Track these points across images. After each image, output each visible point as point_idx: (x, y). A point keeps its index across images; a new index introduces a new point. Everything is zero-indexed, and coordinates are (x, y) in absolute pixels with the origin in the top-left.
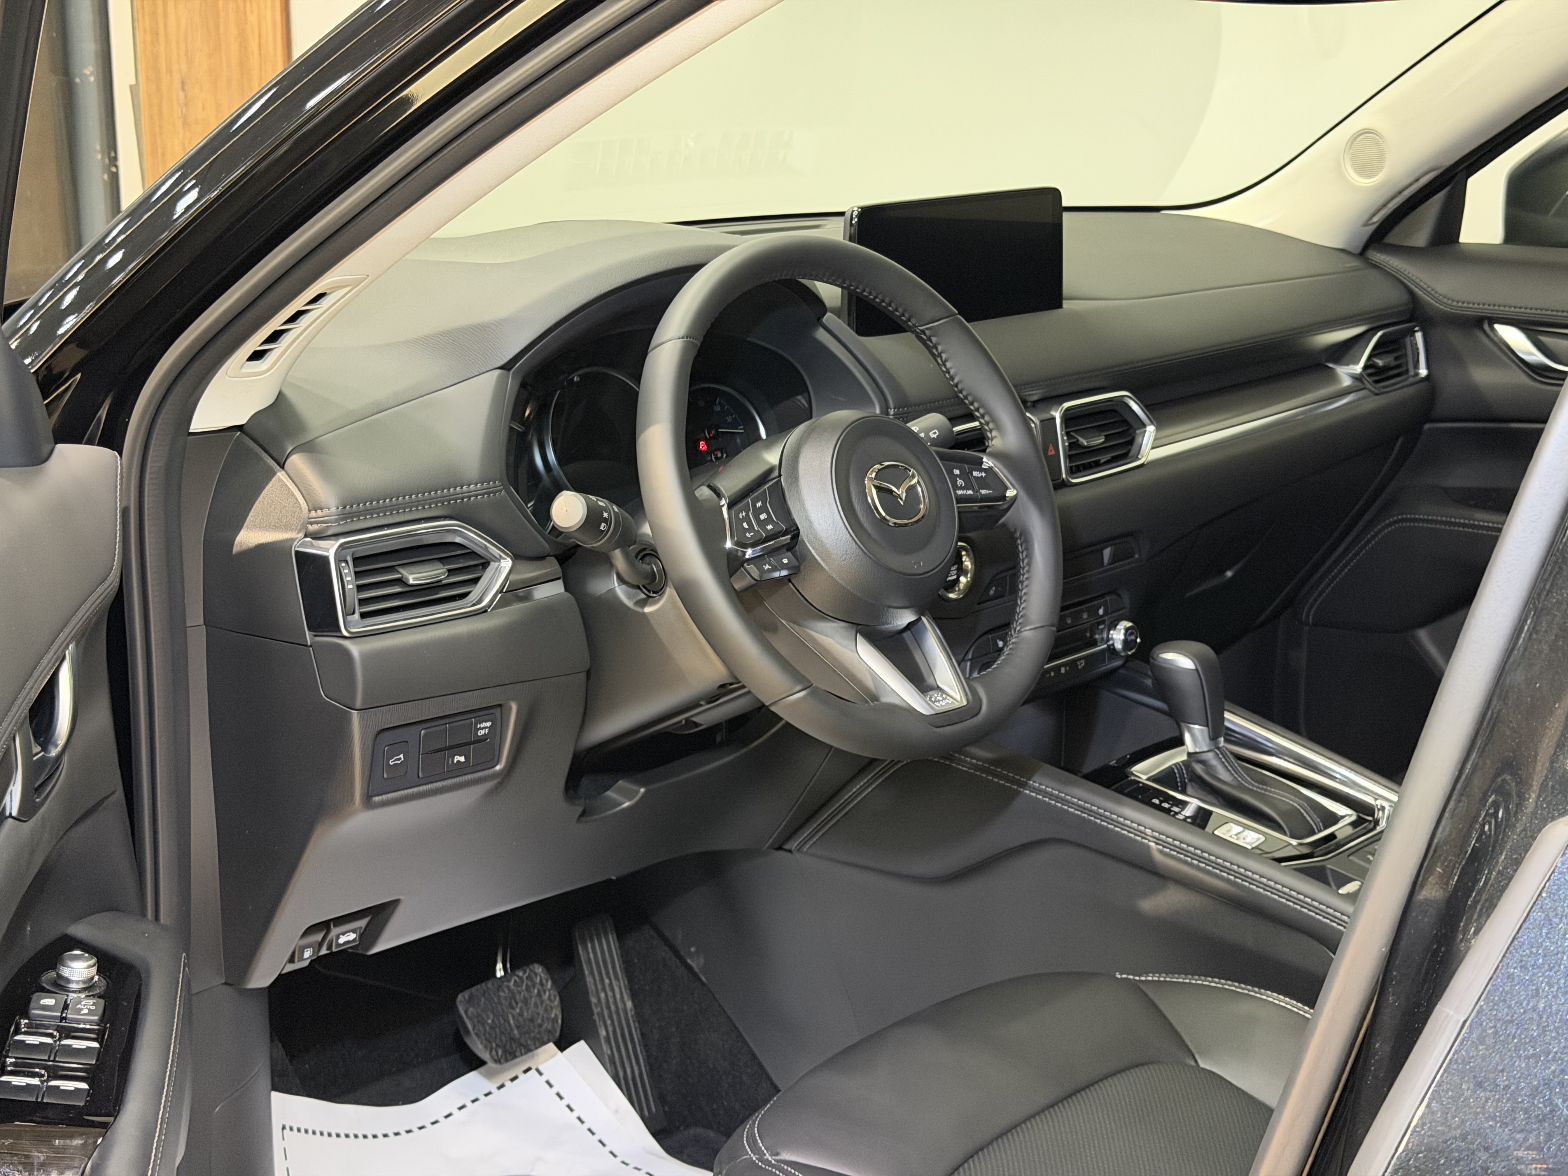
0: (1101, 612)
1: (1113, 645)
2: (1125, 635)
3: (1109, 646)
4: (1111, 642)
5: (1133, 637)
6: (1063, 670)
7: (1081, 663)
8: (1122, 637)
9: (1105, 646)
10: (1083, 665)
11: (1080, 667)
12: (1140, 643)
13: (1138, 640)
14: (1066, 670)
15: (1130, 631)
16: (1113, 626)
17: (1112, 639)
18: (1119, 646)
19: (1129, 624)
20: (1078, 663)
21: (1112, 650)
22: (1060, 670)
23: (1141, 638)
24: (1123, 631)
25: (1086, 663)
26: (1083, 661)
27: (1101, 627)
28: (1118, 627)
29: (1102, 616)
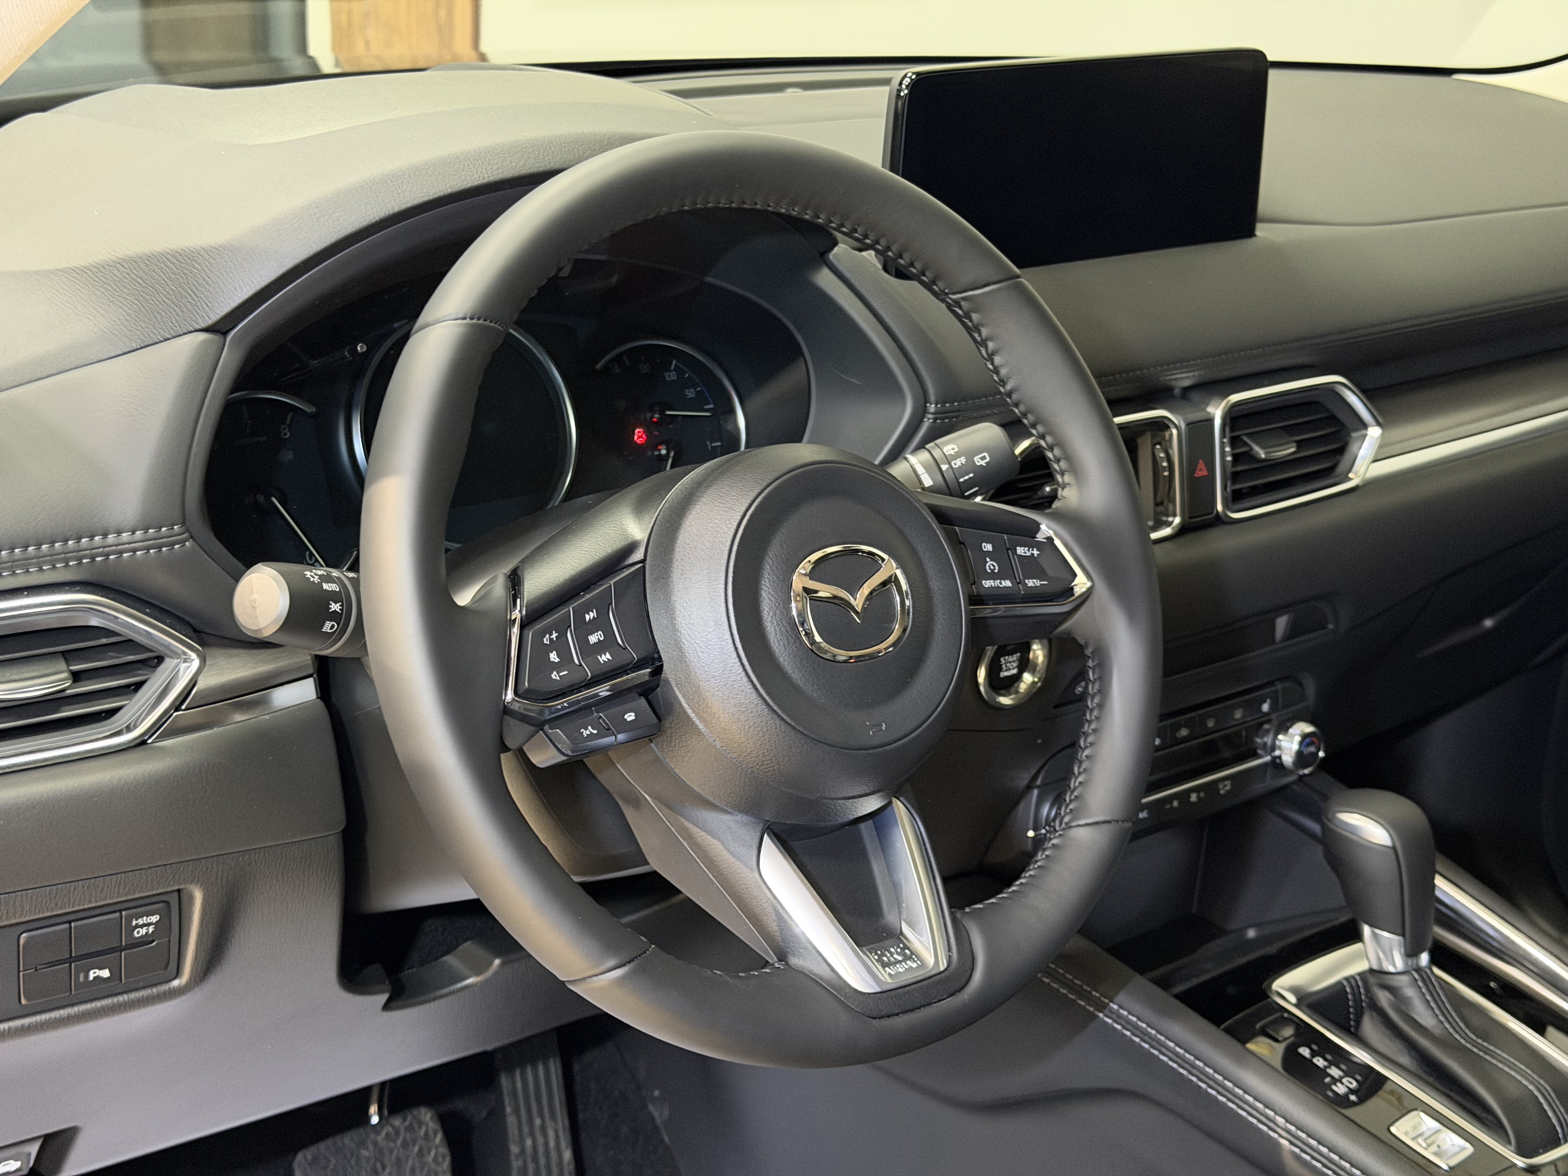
0: (1265, 707)
1: (1280, 757)
2: (1301, 743)
3: (1274, 758)
4: (1277, 753)
5: (1312, 749)
6: (1194, 797)
7: (1225, 786)
8: (1295, 747)
9: (1268, 758)
10: (1228, 788)
11: (1222, 792)
12: (1323, 759)
13: (1321, 754)
14: (1199, 798)
15: (1308, 740)
16: (1283, 728)
17: (1280, 748)
18: (1288, 759)
19: (1309, 729)
20: (1221, 786)
21: (1277, 764)
22: (1189, 797)
23: (1325, 751)
24: (1298, 739)
25: (1232, 785)
26: (1228, 783)
27: (1266, 726)
28: (1291, 730)
29: (1267, 714)
